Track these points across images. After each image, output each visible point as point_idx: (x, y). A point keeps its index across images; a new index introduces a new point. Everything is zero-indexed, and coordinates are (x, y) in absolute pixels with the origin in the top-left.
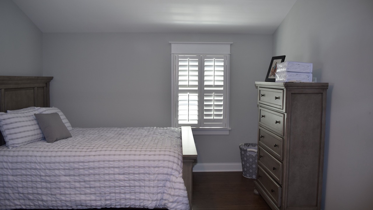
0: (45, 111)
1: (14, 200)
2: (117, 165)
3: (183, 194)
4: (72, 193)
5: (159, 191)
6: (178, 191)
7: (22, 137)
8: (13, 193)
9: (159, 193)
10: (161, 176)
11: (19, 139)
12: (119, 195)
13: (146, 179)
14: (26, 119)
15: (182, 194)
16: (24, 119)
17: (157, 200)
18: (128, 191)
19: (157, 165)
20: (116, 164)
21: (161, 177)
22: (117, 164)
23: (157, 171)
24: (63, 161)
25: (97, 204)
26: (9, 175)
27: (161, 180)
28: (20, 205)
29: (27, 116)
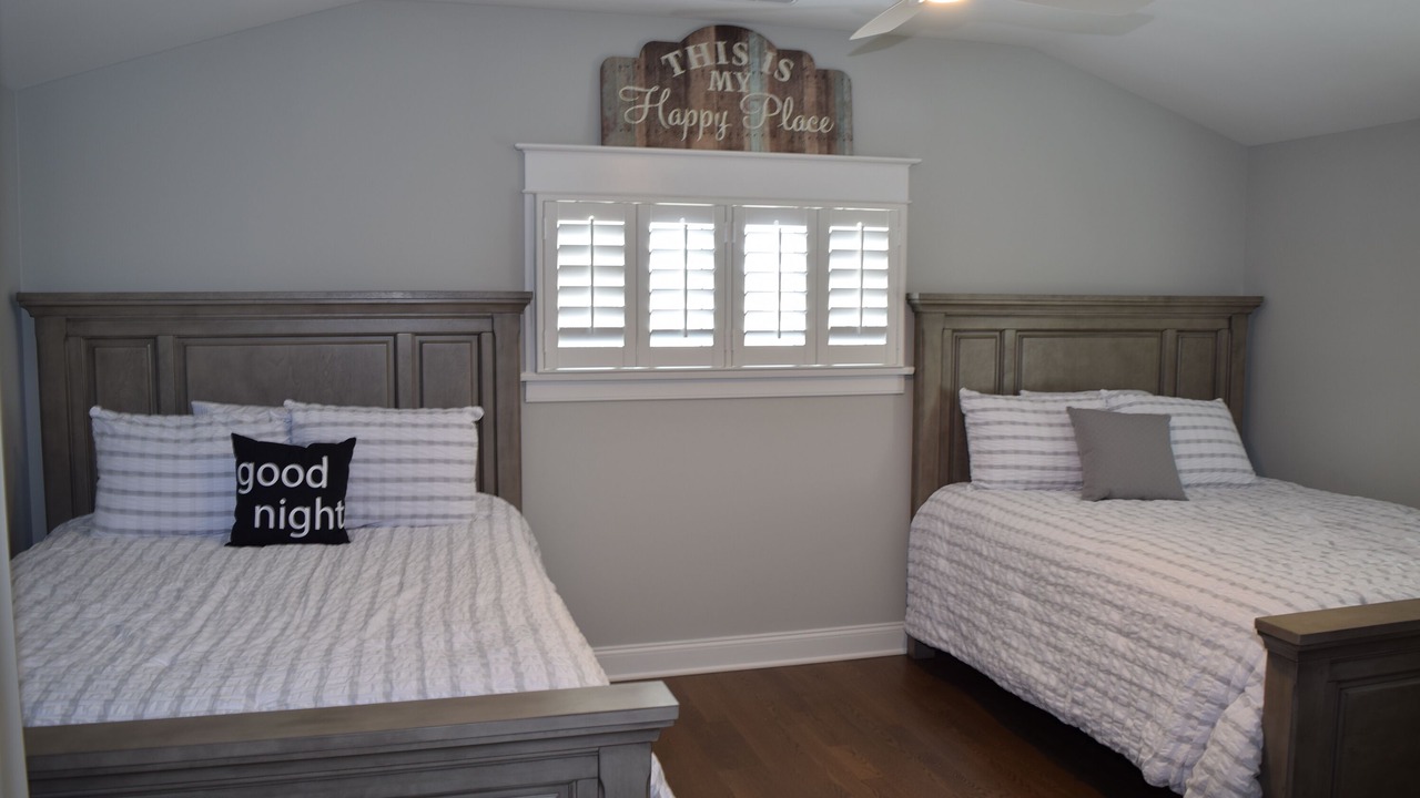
0: (1130, 405)
1: (939, 623)
2: (1121, 599)
3: (1225, 772)
4: (1022, 648)
5: (1189, 733)
6: (1215, 755)
7: (1004, 467)
8: (940, 606)
9: (1189, 740)
10: (1208, 681)
11: (993, 471)
12: (1100, 700)
13: (1171, 675)
14: (1042, 418)
15: (1221, 772)
16: (1031, 418)
17: (1168, 760)
18: (1124, 695)
19: (1212, 639)
20: (1118, 596)
21: (1205, 685)
22: (1121, 596)
23: (1204, 657)
24: (1027, 547)
25: (1058, 704)
26: (943, 557)
27: (1204, 696)
28: (946, 642)
29: (1047, 412)
